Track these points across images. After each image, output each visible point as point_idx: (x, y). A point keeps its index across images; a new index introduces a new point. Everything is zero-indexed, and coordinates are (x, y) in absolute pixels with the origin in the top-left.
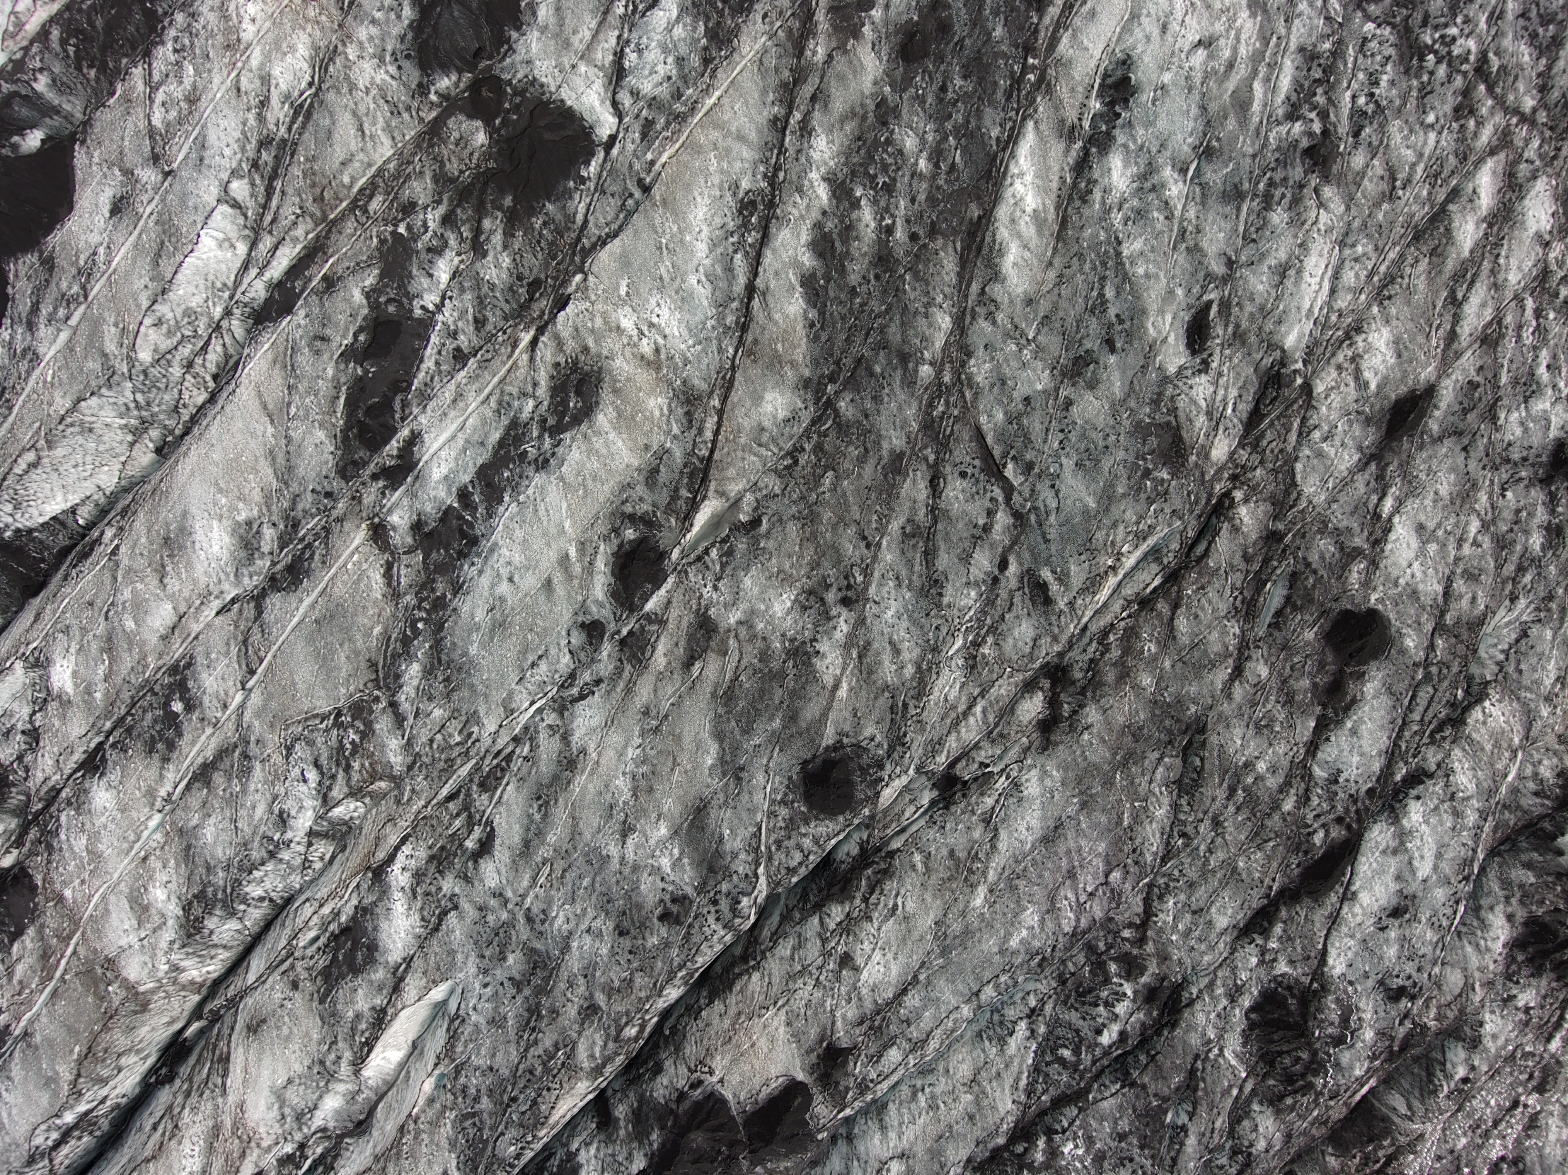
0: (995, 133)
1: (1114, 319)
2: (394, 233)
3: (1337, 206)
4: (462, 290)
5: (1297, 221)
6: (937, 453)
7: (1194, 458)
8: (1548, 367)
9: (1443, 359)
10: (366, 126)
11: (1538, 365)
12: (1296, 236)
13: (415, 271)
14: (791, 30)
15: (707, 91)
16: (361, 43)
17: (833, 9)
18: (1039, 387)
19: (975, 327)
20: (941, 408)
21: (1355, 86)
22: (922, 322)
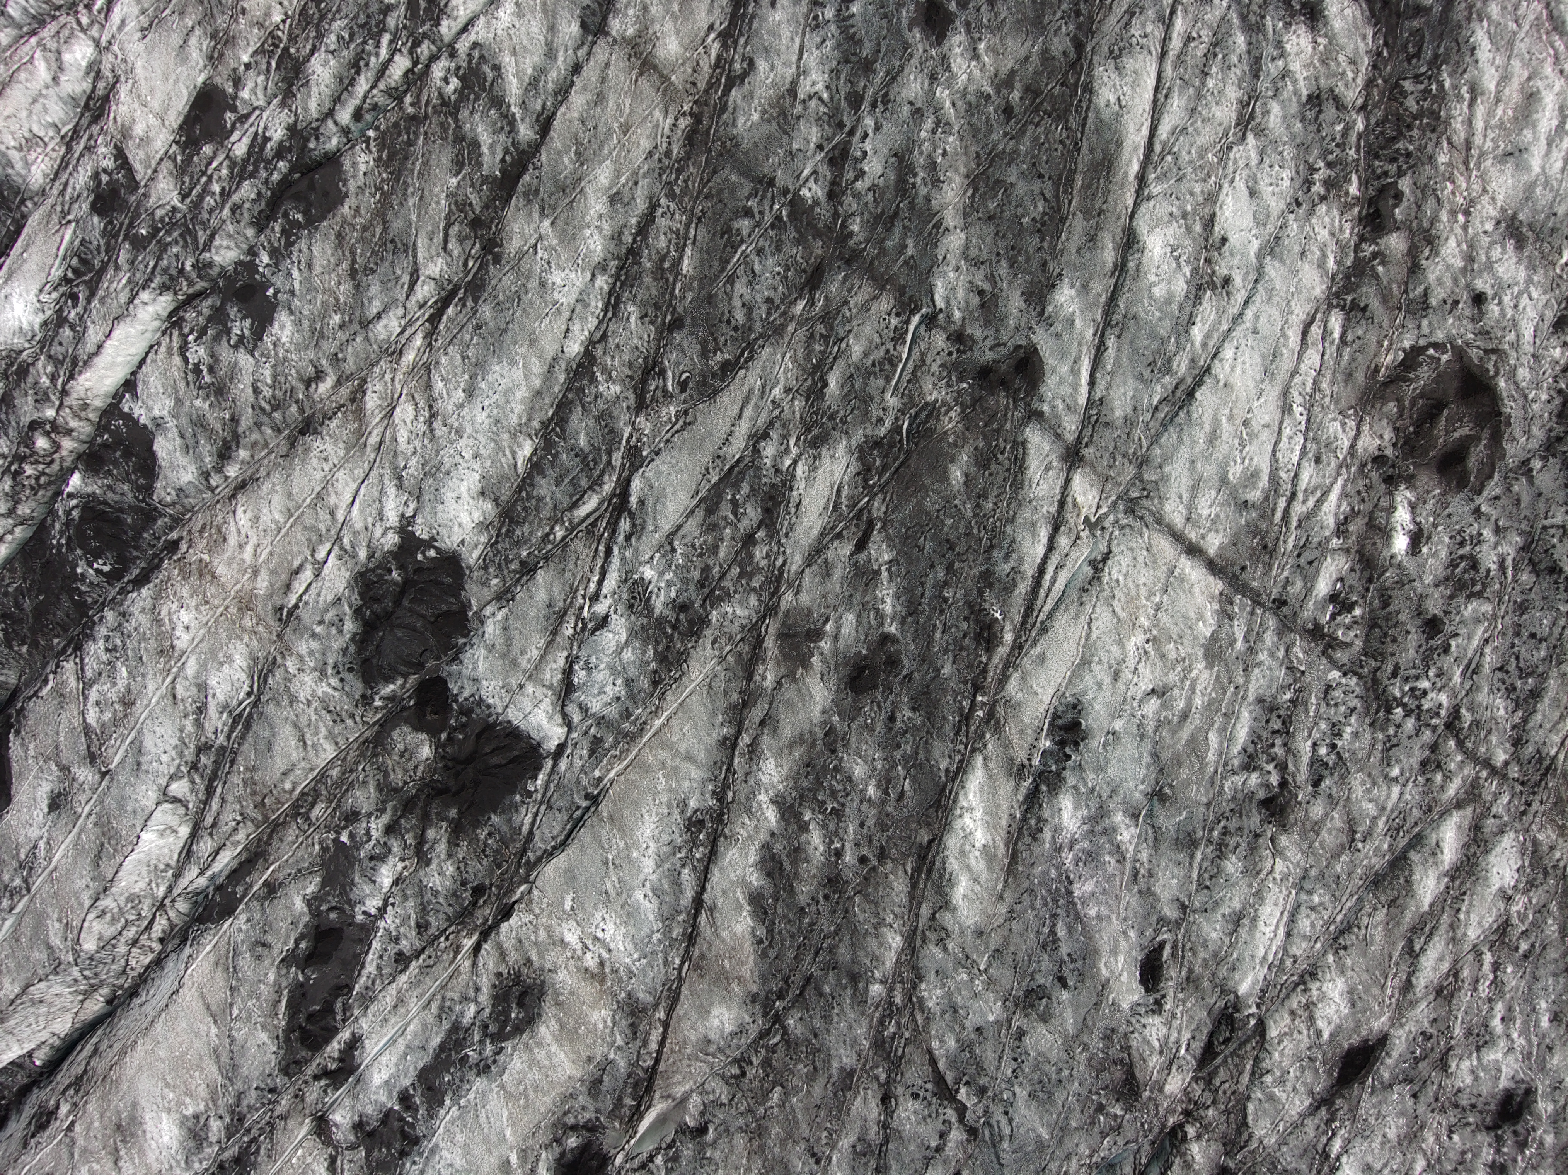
0: (943, 765)
1: (1066, 958)
2: (336, 841)
3: (1294, 855)
4: (405, 897)
5: (1252, 871)
6: (889, 1071)
7: (1147, 1093)
8: (1503, 1018)
9: (1398, 1008)
10: (308, 736)
11: (1493, 1016)
12: (1250, 886)
13: (357, 879)
14: (740, 655)
15: (656, 711)
16: (301, 657)
17: (782, 636)
18: (991, 1018)
19: (925, 952)
20: (892, 1029)
21: (1316, 734)
22: (872, 943)
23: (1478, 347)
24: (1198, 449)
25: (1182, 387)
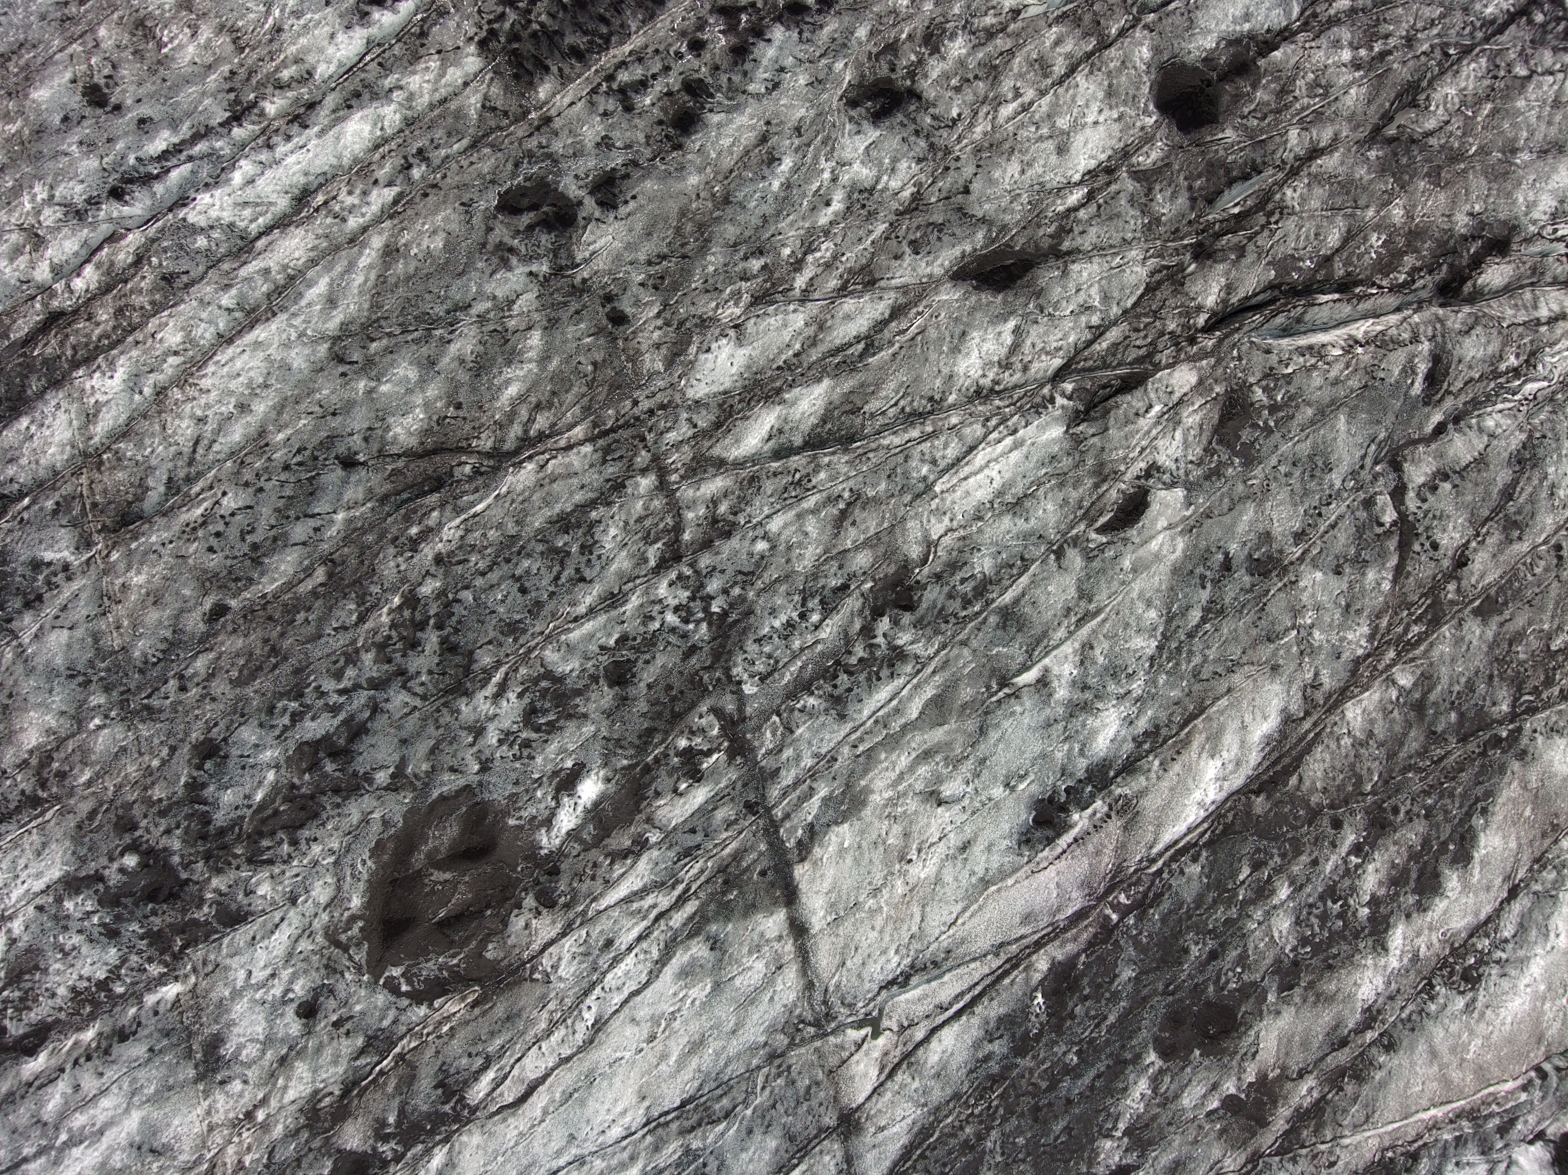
0: (1195, 869)
1: (1208, 585)
3: (913, 530)
6: (1444, 588)
7: (1218, 389)
8: (828, 204)
9: (920, 298)
11: (836, 214)
12: (981, 530)
14: (1316, 1132)
15: (1434, 1126)
17: (1263, 1123)
18: (1319, 575)
19: (1336, 685)
20: (1416, 629)
21: (810, 639)
22: (1380, 730)
23: (351, 958)
24: (721, 1044)
25: (687, 1124)
